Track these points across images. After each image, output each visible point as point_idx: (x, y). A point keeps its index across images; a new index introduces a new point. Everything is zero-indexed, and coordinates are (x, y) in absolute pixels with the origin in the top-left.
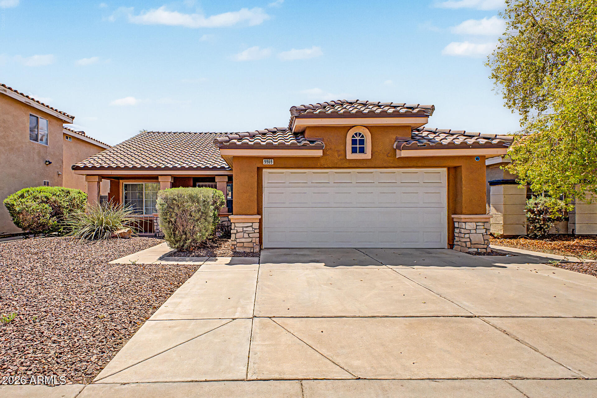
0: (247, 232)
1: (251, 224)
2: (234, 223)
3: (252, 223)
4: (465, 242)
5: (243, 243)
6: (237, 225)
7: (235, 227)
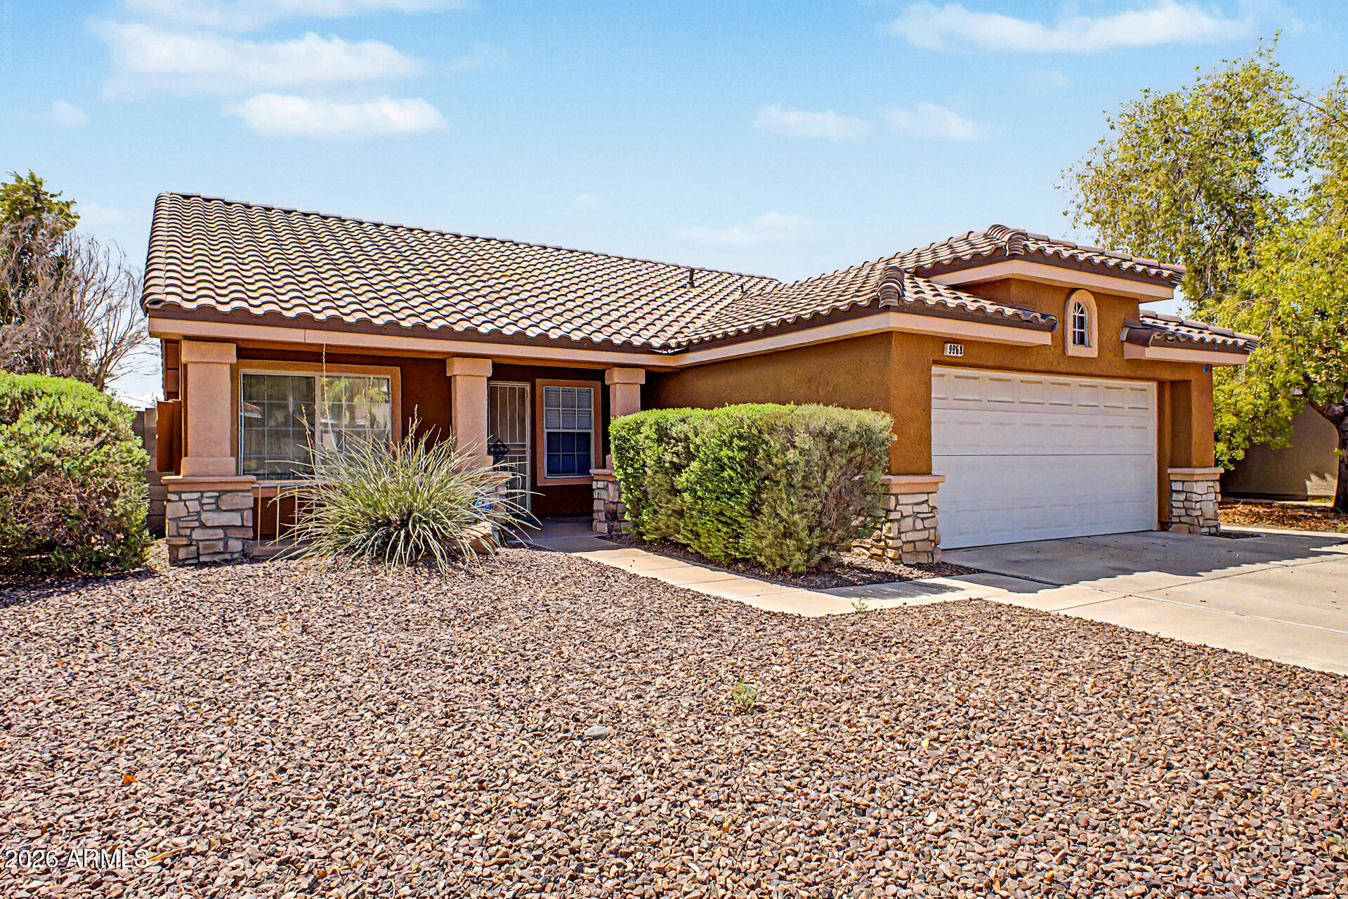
0: (920, 516)
1: (925, 497)
2: (896, 495)
3: (928, 493)
4: (1197, 517)
5: (913, 542)
6: (902, 499)
7: (897, 503)
